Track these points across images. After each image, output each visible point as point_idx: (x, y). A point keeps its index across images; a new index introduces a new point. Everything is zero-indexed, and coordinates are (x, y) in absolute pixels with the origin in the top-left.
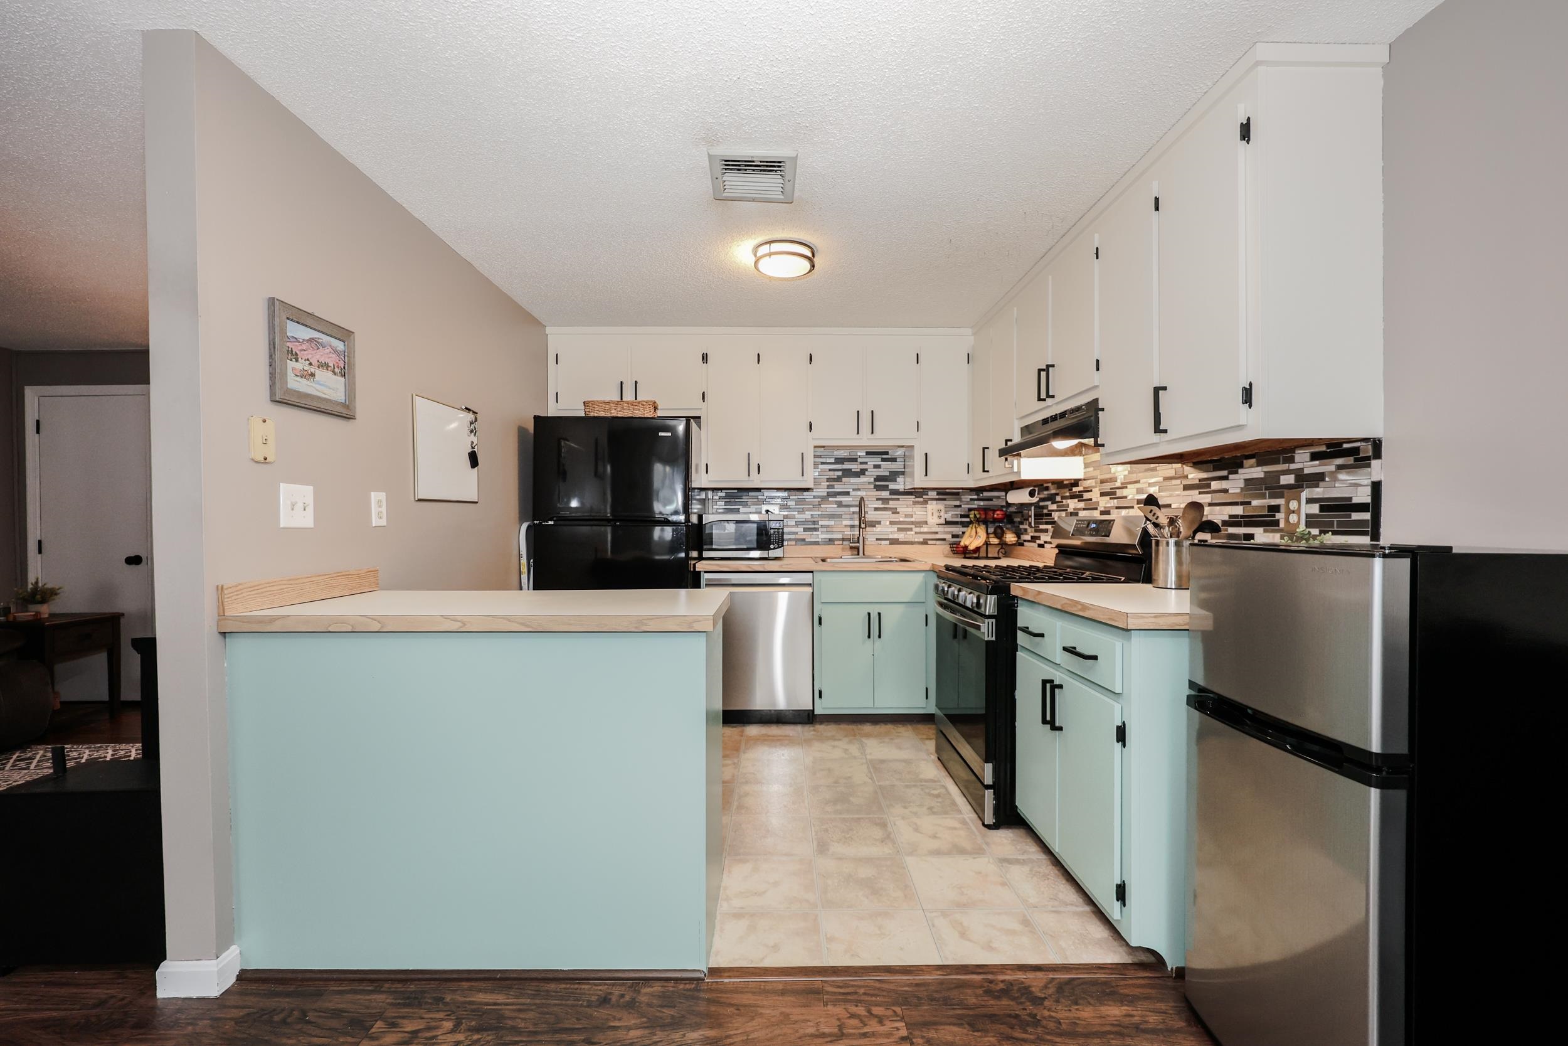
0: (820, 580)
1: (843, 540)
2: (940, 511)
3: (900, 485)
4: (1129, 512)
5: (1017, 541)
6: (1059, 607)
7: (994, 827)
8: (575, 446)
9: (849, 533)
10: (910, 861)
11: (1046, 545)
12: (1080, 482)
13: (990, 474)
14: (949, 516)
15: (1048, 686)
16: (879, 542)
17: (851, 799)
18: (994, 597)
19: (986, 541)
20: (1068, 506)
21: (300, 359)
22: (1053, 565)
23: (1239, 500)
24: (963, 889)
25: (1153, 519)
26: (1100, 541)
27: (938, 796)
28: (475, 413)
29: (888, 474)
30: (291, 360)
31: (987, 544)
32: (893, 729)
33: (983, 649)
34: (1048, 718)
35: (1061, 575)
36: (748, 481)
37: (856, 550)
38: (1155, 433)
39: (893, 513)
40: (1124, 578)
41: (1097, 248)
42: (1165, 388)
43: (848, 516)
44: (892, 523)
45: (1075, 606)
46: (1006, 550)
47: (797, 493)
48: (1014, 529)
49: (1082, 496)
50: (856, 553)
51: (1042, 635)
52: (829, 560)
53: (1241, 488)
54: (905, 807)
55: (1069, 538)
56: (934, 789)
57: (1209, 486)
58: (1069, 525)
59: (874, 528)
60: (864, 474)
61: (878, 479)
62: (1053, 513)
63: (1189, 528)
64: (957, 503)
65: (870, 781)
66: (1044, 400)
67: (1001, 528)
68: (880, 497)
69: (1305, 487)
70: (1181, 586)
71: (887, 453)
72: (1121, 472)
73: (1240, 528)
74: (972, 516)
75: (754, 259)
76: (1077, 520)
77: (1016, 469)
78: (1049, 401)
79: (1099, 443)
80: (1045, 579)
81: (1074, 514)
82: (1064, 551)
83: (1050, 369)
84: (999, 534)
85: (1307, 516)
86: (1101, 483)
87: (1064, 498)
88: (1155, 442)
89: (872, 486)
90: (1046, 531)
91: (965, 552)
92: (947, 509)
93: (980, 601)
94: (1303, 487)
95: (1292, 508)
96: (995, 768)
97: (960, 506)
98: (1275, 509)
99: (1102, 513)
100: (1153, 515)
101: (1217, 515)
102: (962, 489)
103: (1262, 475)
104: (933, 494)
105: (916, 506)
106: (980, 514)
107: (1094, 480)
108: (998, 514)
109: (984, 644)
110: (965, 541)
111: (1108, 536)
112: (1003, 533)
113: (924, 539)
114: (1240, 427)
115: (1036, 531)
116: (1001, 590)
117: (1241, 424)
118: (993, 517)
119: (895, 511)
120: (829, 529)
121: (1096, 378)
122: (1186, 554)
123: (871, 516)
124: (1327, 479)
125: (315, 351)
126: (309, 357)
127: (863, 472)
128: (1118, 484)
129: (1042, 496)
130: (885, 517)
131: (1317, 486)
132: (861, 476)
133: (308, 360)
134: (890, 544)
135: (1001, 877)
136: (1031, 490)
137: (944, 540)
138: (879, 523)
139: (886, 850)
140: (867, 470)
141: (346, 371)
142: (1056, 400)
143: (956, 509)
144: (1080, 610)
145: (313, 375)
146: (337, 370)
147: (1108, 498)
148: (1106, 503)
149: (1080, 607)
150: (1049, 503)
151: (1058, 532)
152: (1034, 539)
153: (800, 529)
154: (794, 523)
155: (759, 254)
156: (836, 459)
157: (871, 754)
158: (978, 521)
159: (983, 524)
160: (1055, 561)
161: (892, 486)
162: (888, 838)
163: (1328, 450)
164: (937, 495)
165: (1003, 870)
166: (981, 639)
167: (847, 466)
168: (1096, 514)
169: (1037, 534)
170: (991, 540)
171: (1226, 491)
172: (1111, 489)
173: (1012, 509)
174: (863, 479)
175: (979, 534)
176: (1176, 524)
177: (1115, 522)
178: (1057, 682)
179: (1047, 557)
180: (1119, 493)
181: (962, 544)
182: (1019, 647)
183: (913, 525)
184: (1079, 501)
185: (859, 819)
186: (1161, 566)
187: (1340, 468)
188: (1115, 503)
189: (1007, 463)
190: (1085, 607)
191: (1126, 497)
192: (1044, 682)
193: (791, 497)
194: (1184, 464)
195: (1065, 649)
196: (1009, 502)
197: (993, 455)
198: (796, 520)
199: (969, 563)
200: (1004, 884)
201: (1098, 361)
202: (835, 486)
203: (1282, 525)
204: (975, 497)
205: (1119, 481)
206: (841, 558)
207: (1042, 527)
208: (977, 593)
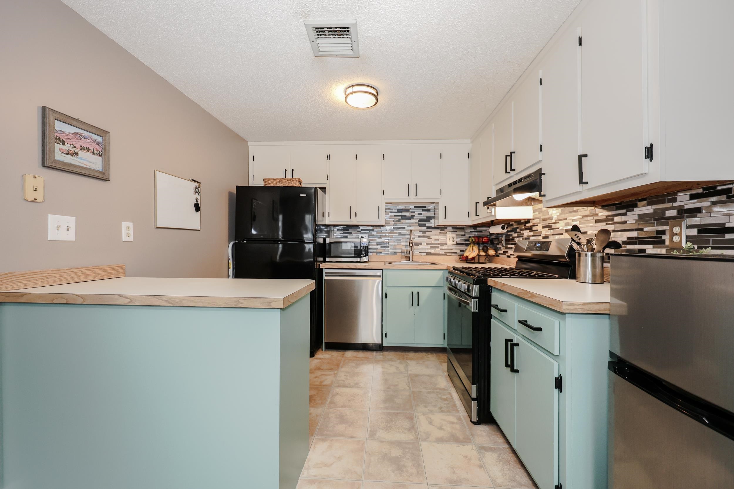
0: (386, 274)
1: (402, 252)
2: (453, 238)
3: (432, 224)
4: (560, 237)
5: (495, 254)
6: (517, 294)
7: (477, 423)
8: (260, 203)
9: (405, 249)
10: (424, 445)
11: (511, 256)
12: (530, 221)
13: (480, 217)
14: (458, 240)
15: (509, 343)
16: (421, 254)
17: (395, 399)
18: (478, 286)
19: (478, 254)
20: (523, 234)
21: (66, 144)
22: (515, 267)
23: (635, 228)
24: (454, 469)
25: (577, 240)
26: (541, 254)
27: (445, 400)
28: (198, 182)
29: (425, 218)
30: (59, 144)
31: (479, 255)
32: (426, 355)
33: (471, 316)
34: (509, 363)
35: (519, 273)
36: (350, 221)
37: (408, 258)
38: (579, 184)
39: (428, 239)
40: (557, 276)
41: (541, 79)
42: (586, 156)
43: (405, 240)
44: (428, 244)
45: (527, 294)
46: (489, 259)
47: (377, 228)
48: (494, 247)
49: (532, 229)
50: (408, 259)
51: (506, 311)
52: (393, 263)
53: (636, 220)
54: (425, 407)
55: (524, 252)
56: (444, 395)
57: (613, 220)
58: (524, 245)
59: (418, 247)
60: (413, 218)
61: (420, 220)
62: (515, 239)
63: (601, 246)
64: (463, 233)
65: (408, 388)
66: (509, 173)
67: (487, 247)
68: (422, 230)
69: (685, 217)
70: (595, 281)
71: (425, 207)
72: (555, 213)
73: (635, 246)
74: (471, 240)
75: (344, 96)
76: (529, 242)
77: (493, 214)
78: (512, 173)
79: (542, 194)
80: (508, 275)
81: (528, 238)
82: (521, 259)
83: (513, 154)
84: (486, 250)
85: (687, 237)
86: (543, 221)
87: (521, 230)
88: (579, 190)
89: (417, 224)
90: (511, 248)
91: (467, 260)
92: (457, 237)
93: (469, 288)
94: (684, 218)
95: (675, 231)
96: (478, 388)
97: (464, 235)
98: (663, 232)
99: (544, 238)
100: (577, 238)
101: (619, 237)
102: (466, 226)
103: (652, 211)
104: (450, 229)
105: (441, 235)
106: (475, 239)
107: (539, 219)
108: (485, 239)
109: (472, 313)
110: (466, 254)
111: (548, 251)
112: (487, 249)
113: (445, 253)
114: (644, 174)
115: (506, 248)
116: (482, 282)
117: (644, 172)
118: (482, 241)
119: (429, 238)
120: (394, 247)
121: (540, 156)
122: (599, 262)
123: (417, 240)
124: (704, 211)
125: (79, 140)
126: (74, 143)
127: (412, 217)
128: (553, 221)
129: (509, 229)
130: (424, 240)
131: (696, 217)
132: (411, 219)
133: (73, 145)
134: (427, 255)
135: (480, 461)
136: (503, 226)
137: (456, 253)
138: (421, 244)
139: (410, 437)
140: (414, 216)
141: (103, 153)
142: (516, 172)
143: (463, 237)
144: (530, 297)
145: (76, 154)
146: (95, 152)
147: (547, 229)
148: (546, 232)
149: (530, 295)
150: (513, 233)
151: (518, 249)
152: (505, 253)
153: (379, 247)
154: (376, 244)
155: (347, 93)
156: (398, 210)
157: (411, 370)
158: (474, 243)
159: (477, 245)
160: (516, 265)
161: (428, 224)
162: (412, 428)
163: (705, 192)
164: (452, 229)
165: (481, 455)
166: (471, 311)
167: (404, 214)
168: (540, 239)
169: (506, 250)
170: (481, 253)
171: (625, 222)
172: (549, 224)
173: (493, 237)
174: (412, 221)
175: (474, 250)
176: (591, 243)
177: (552, 243)
178: (515, 342)
179: (511, 263)
180: (554, 226)
181: (465, 255)
182: (492, 317)
183: (439, 245)
184: (530, 231)
185: (398, 413)
186: (582, 269)
187: (714, 203)
188: (551, 232)
189: (488, 210)
190: (533, 295)
191: (558, 228)
192: (507, 341)
193: (374, 230)
194: (595, 207)
195: (520, 322)
196: (491, 232)
197: (480, 206)
198: (377, 242)
199: (467, 265)
200: (481, 467)
201: (541, 146)
202: (398, 224)
203: (667, 243)
204: (473, 230)
205: (554, 219)
206: (400, 262)
207: (509, 246)
208: (468, 284)
